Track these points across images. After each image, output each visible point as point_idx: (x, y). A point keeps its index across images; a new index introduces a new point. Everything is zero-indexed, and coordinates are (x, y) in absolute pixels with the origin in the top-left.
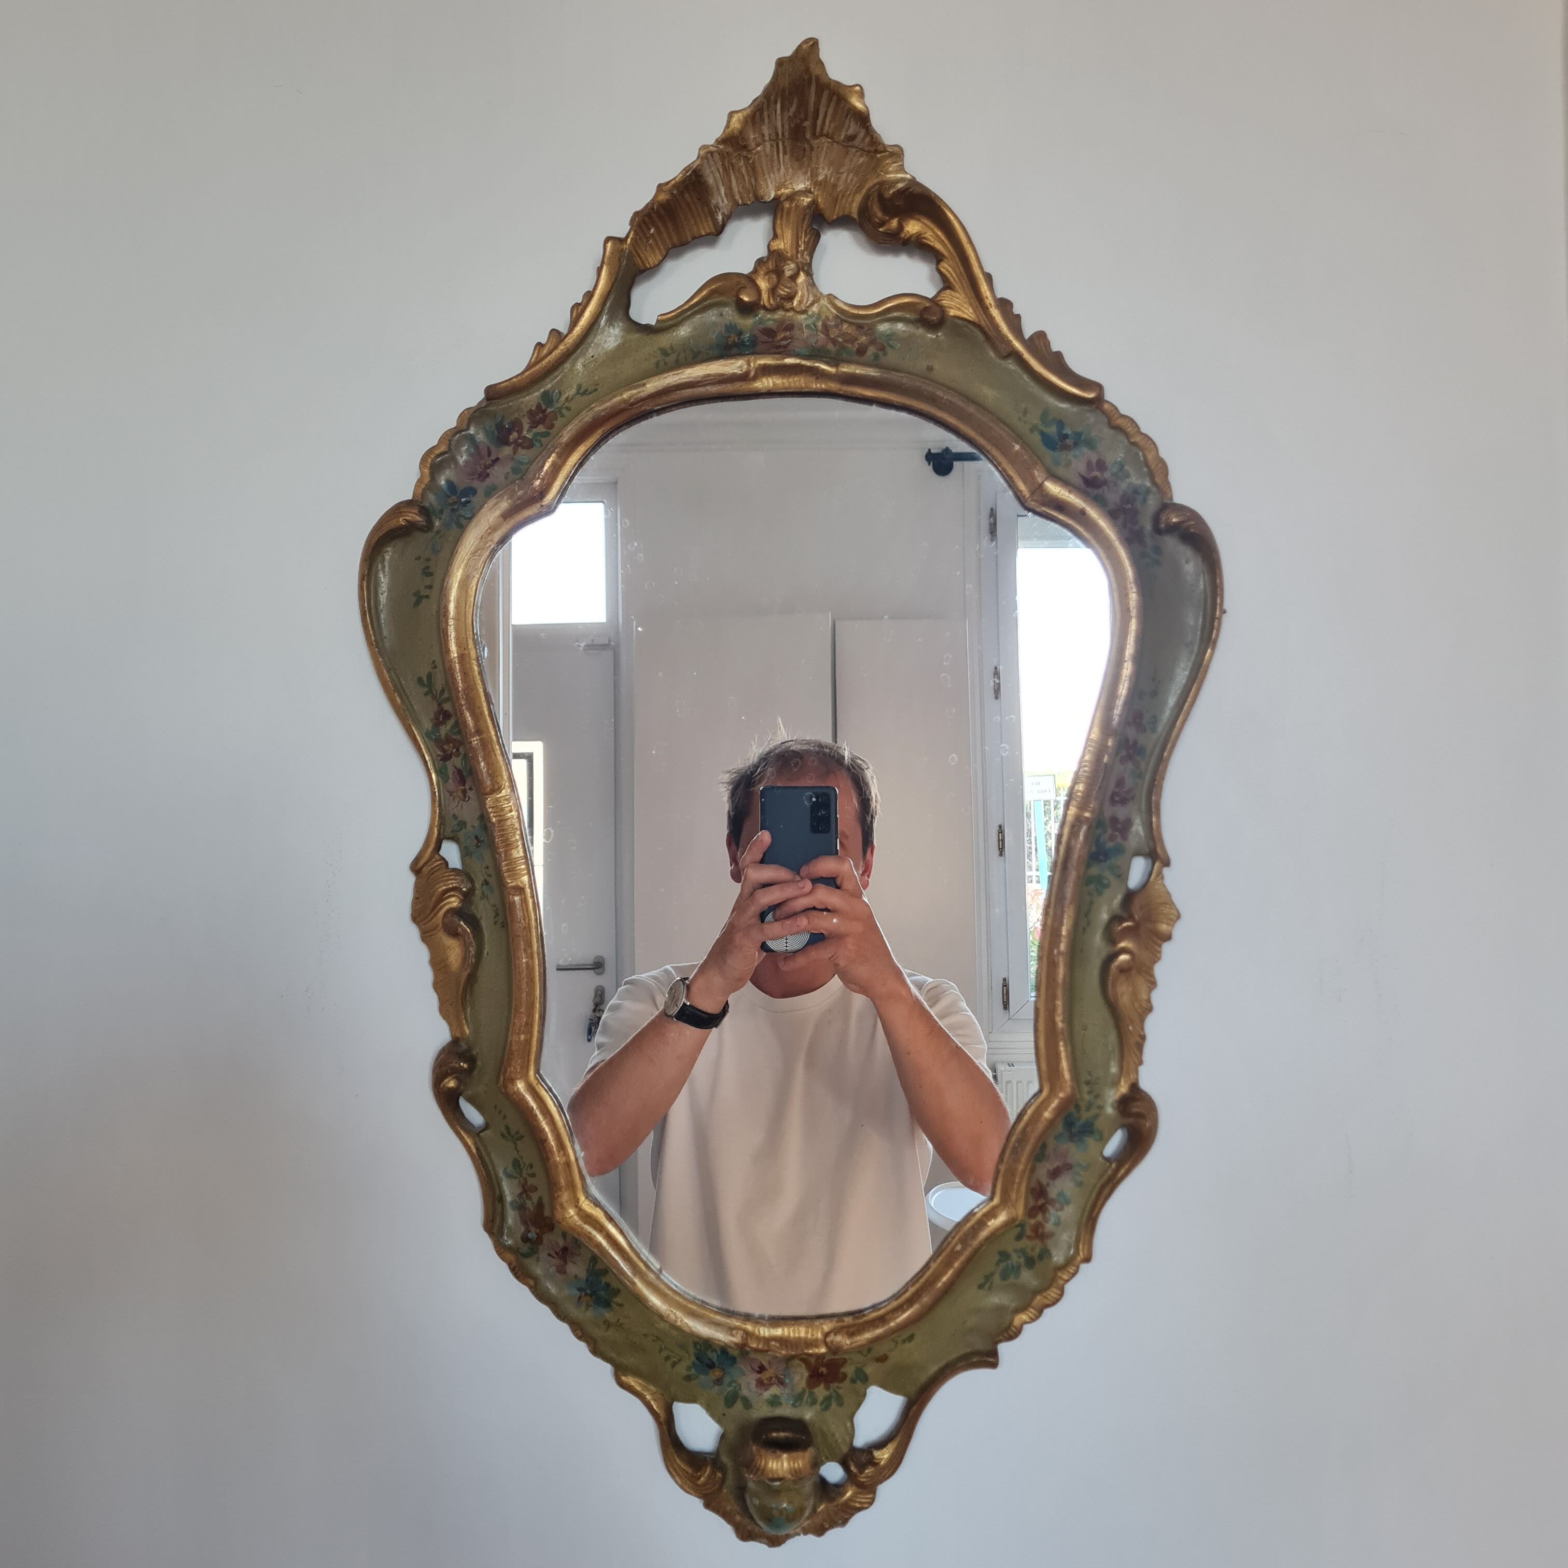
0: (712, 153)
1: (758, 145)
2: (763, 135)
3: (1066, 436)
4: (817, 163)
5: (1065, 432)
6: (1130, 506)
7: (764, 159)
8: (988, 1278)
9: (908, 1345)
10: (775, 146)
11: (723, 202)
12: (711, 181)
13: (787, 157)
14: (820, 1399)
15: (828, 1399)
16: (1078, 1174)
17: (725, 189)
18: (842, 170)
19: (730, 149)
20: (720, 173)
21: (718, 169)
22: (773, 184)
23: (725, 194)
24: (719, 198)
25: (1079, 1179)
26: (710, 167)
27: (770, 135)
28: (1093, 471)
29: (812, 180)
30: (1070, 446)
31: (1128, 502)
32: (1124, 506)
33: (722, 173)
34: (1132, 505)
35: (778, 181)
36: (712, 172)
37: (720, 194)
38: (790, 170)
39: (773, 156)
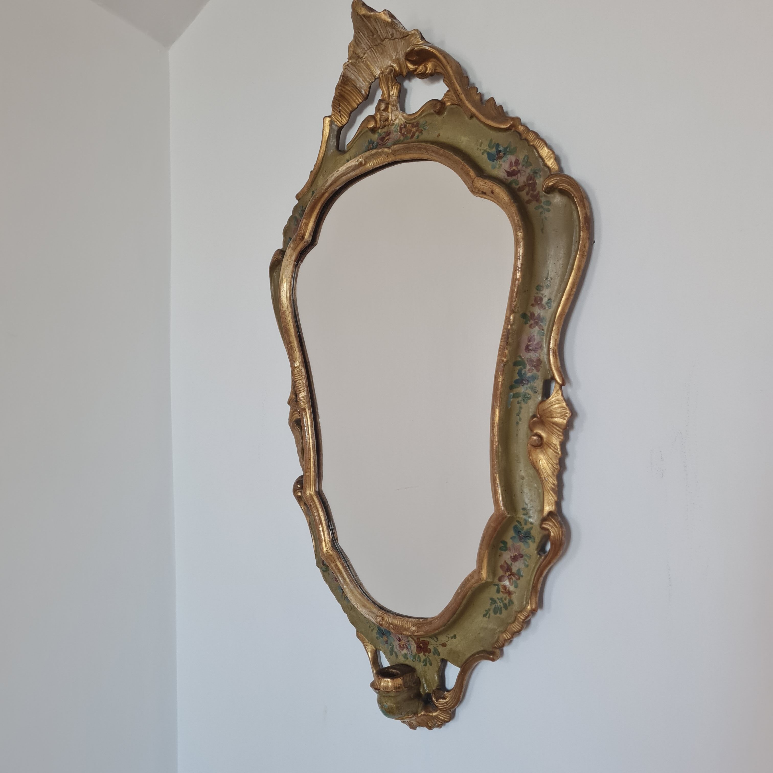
0: (348, 65)
1: (364, 54)
2: (364, 49)
3: (500, 151)
4: (390, 52)
5: (499, 149)
6: (532, 181)
7: (369, 59)
8: (488, 611)
9: (454, 640)
10: (371, 51)
11: (363, 84)
12: (353, 77)
13: (378, 54)
14: (422, 660)
15: (425, 660)
16: (526, 560)
17: (362, 78)
18: (398, 51)
19: (354, 61)
20: (356, 72)
21: (355, 71)
22: (378, 68)
23: (363, 80)
24: (360, 83)
25: (527, 563)
26: (350, 72)
27: (366, 47)
28: (513, 166)
29: (391, 60)
30: (502, 156)
31: (531, 179)
32: (529, 182)
33: (357, 72)
34: (533, 180)
35: (379, 66)
36: (352, 73)
37: (360, 82)
38: (382, 59)
39: (373, 56)
